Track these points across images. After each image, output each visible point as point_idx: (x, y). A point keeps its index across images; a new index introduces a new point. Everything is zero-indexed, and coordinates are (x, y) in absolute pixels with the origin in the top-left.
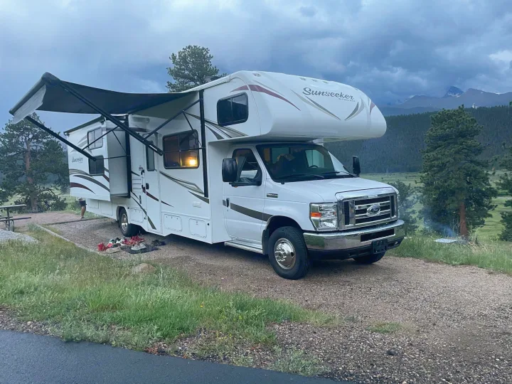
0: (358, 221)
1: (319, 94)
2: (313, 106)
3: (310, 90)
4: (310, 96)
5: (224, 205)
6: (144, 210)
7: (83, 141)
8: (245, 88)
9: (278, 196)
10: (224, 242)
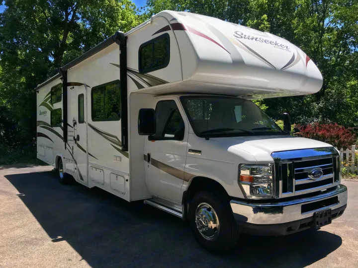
0: (299, 187)
1: (252, 39)
2: (245, 50)
3: (242, 34)
4: (242, 40)
5: (145, 159)
6: (75, 160)
7: (48, 96)
8: (167, 28)
9: (202, 152)
10: (143, 200)
